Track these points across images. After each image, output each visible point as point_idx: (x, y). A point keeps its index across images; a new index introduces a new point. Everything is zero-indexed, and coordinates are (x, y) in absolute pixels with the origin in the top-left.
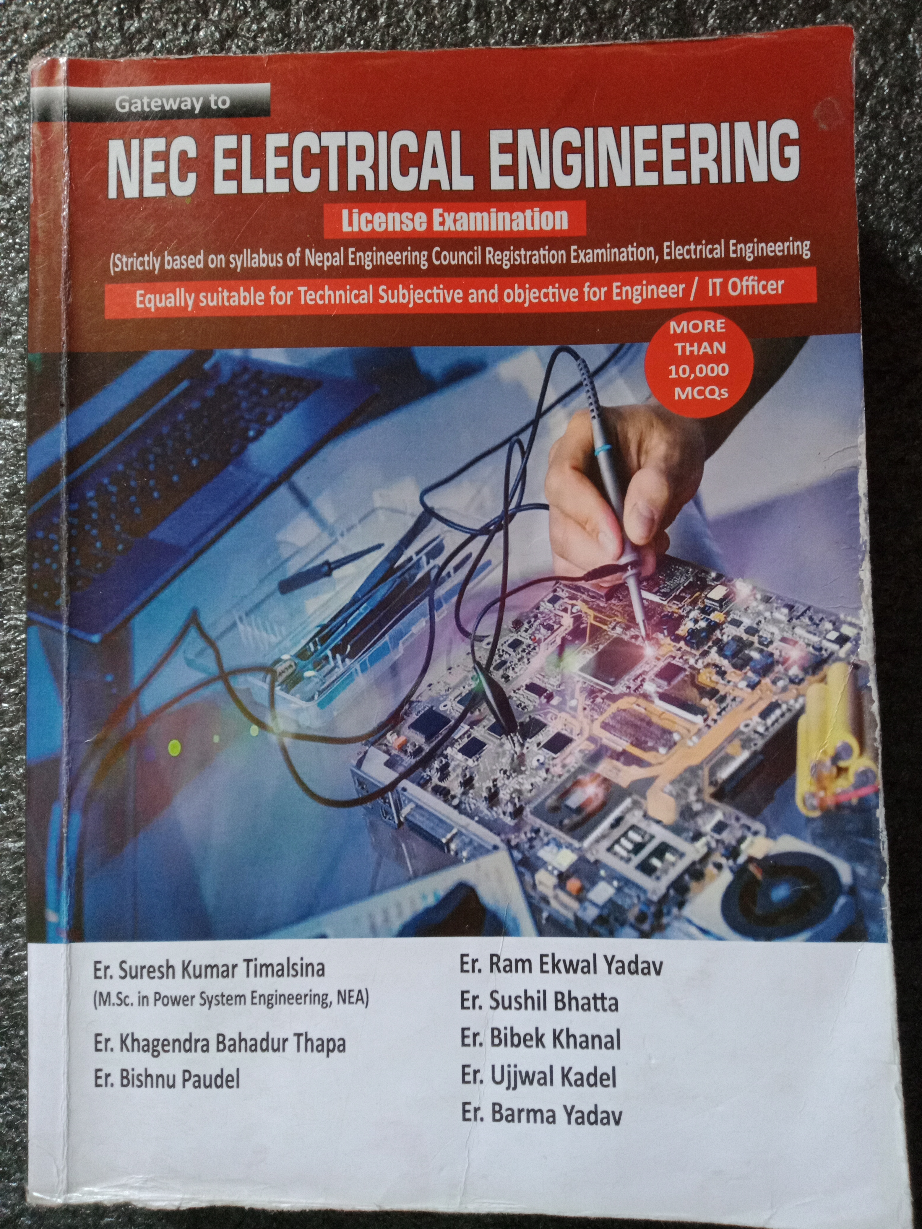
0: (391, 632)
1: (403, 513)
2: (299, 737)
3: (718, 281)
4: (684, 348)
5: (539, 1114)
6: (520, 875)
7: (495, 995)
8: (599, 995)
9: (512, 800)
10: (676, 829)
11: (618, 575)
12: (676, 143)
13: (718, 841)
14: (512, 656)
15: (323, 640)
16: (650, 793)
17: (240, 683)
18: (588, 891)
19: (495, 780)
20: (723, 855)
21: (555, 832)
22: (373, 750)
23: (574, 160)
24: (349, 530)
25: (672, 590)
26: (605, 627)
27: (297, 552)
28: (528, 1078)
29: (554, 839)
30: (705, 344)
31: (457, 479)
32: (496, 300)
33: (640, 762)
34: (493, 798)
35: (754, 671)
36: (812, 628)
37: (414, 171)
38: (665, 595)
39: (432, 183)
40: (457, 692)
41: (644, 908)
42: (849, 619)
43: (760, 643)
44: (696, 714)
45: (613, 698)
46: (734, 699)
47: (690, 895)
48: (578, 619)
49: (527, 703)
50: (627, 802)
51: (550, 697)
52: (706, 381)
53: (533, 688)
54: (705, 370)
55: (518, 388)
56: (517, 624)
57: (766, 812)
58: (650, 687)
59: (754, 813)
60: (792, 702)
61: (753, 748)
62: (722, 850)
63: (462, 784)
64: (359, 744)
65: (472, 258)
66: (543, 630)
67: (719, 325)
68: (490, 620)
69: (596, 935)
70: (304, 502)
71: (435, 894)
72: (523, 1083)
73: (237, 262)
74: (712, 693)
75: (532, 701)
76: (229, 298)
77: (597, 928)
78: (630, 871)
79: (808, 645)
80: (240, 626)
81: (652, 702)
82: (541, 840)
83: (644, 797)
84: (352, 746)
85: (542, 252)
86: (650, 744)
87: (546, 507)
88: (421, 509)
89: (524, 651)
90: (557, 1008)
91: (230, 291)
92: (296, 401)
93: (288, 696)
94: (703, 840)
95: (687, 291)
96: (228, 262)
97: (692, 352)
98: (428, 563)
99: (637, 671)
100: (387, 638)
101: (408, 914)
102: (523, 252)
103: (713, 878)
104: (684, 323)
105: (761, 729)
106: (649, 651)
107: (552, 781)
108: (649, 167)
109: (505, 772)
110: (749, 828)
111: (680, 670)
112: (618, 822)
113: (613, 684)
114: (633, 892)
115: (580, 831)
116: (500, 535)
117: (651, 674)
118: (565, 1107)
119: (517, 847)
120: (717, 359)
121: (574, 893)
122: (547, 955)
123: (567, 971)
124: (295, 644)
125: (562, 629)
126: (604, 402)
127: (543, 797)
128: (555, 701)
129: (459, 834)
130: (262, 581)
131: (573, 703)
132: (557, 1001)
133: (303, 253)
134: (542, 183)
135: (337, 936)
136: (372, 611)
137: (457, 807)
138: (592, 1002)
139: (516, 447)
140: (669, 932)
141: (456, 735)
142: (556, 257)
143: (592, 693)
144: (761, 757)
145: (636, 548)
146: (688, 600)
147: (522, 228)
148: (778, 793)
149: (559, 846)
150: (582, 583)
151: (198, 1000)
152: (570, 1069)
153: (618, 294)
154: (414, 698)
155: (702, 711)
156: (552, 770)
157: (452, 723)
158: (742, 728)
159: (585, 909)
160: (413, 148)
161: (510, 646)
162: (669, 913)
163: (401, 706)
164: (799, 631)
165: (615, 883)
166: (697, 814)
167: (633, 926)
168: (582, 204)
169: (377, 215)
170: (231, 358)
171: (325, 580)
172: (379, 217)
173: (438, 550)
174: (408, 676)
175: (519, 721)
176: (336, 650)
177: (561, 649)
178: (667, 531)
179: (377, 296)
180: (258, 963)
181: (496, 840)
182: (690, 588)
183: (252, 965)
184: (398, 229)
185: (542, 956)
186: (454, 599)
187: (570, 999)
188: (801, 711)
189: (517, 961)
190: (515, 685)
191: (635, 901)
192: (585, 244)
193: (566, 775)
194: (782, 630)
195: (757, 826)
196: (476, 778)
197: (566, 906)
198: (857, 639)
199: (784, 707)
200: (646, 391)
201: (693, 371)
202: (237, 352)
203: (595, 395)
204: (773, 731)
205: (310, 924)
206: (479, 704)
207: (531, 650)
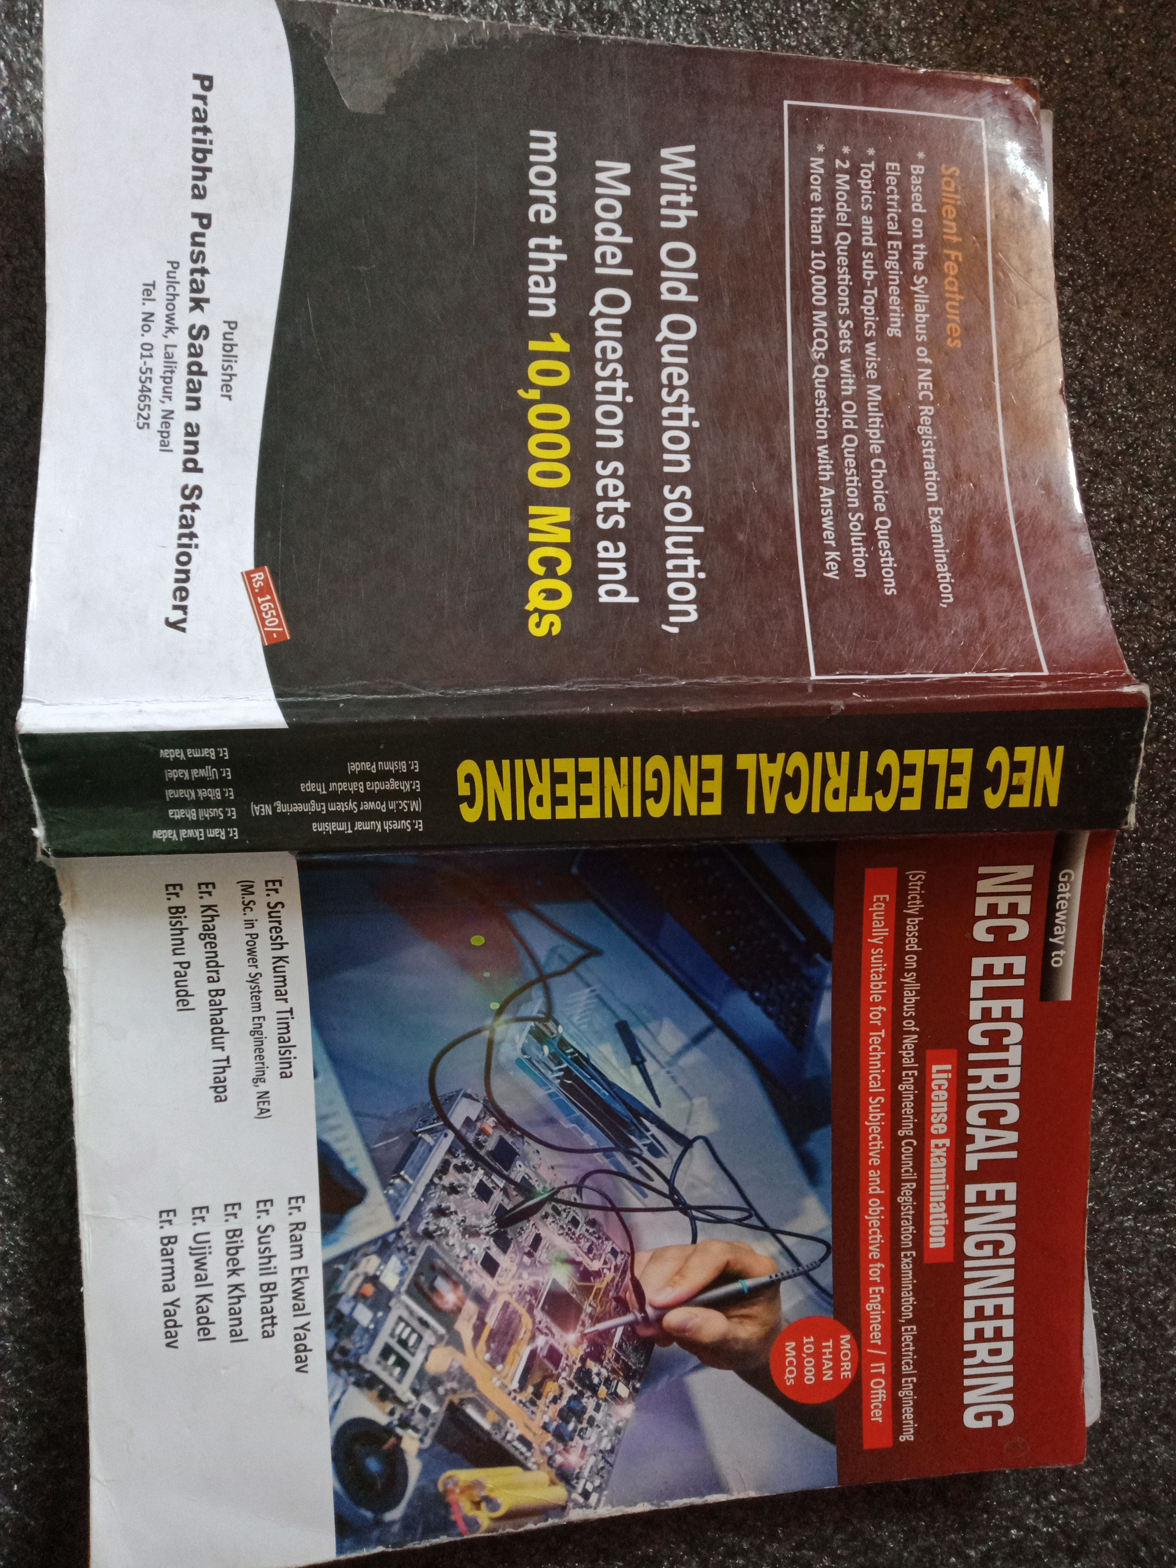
0: (584, 1117)
1: (688, 1122)
2: (490, 1043)
3: (883, 1370)
4: (828, 1347)
5: (170, 1277)
6: (373, 1242)
7: (270, 1229)
8: (275, 1321)
9: (439, 1228)
10: (421, 1374)
11: (637, 1305)
12: (998, 1331)
13: (413, 1410)
14: (565, 1220)
15: (576, 1060)
16: (450, 1349)
17: (537, 993)
18: (364, 1303)
19: (456, 1213)
20: (401, 1415)
21: (413, 1269)
22: (479, 1107)
23: (988, 1250)
24: (673, 1078)
25: (624, 1352)
26: (591, 1297)
27: (652, 1035)
28: (200, 1264)
29: (406, 1269)
30: (831, 1364)
31: (717, 1166)
32: (871, 1192)
33: (476, 1338)
34: (440, 1212)
35: (558, 1427)
36: (595, 1470)
37: (983, 1122)
38: (620, 1346)
39: (973, 1136)
40: (532, 1175)
41: (352, 1353)
42: (603, 1499)
43: (581, 1430)
44: (520, 1382)
45: (530, 1309)
46: (533, 1413)
47: (366, 1391)
48: (598, 1274)
49: (524, 1236)
50: (441, 1330)
51: (530, 1255)
52: (800, 1367)
53: (538, 1239)
54: (809, 1365)
55: (796, 1213)
56: (592, 1223)
57: (440, 1448)
58: (541, 1341)
59: (440, 1437)
60: (533, 1460)
61: (493, 1432)
62: (406, 1414)
63: (452, 1185)
64: (485, 1094)
65: (907, 1171)
66: (588, 1244)
67: (846, 1374)
68: (597, 1200)
69: (327, 1313)
70: (696, 1040)
71: (356, 1168)
72: (197, 1261)
73: (909, 979)
74: (538, 1394)
75: (527, 1239)
76: (878, 973)
77: (332, 1315)
78: (384, 1338)
79: (581, 1468)
80: (587, 991)
81: (529, 1344)
82: (406, 1257)
83: (448, 1344)
84: (483, 1088)
85: (911, 1228)
86: (492, 1345)
87: (694, 1241)
88: (691, 1137)
89: (570, 1229)
90: (262, 1285)
91: (883, 973)
92: (785, 1030)
93: (526, 1033)
94: (413, 1398)
95: (875, 1347)
96: (909, 971)
97: (825, 1354)
98: (645, 1145)
99: (555, 1329)
100: (578, 1113)
101: (337, 1147)
102: (911, 1212)
103: (383, 1410)
104: (849, 1346)
105: (509, 1437)
106: (572, 1337)
107: (457, 1263)
108: (980, 1311)
109: (463, 1221)
110: (426, 1434)
111: (557, 1365)
112: (424, 1323)
113: (543, 1308)
114: (365, 1342)
115: (415, 1290)
116: (669, 1203)
117: (552, 1341)
118: (178, 1300)
119: (399, 1237)
120: (819, 1374)
121: (362, 1291)
122: (307, 1272)
123: (294, 1291)
124: (571, 1036)
125: (589, 1261)
126: (784, 1286)
127: (443, 1256)
128: (526, 1260)
129: (408, 1186)
130: (627, 1007)
131: (525, 1275)
132: (269, 1284)
133: (915, 1033)
134: (969, 1226)
135: (317, 1087)
136: (602, 1100)
137: (432, 1181)
138: (269, 1315)
139: (746, 1214)
140: (334, 1376)
141: (494, 1177)
142: (907, 1239)
143: (534, 1291)
144: (486, 1439)
145: (659, 1319)
146: (616, 1366)
147: (932, 1210)
148: (455, 1455)
149: (402, 1274)
150: (629, 1275)
151: (254, 971)
152: (211, 1301)
153: (874, 1292)
154: (526, 1139)
155: (522, 1387)
156: (467, 1262)
157: (506, 1173)
158: (509, 1422)
159: (348, 1301)
160: (1003, 1121)
161: (574, 1218)
162: (350, 1374)
163: (519, 1128)
164: (592, 1460)
165: (372, 1326)
166: (435, 1391)
167: (336, 1345)
168: (949, 1258)
169: (946, 1094)
170: (824, 975)
171: (629, 1060)
172: (944, 1095)
173: (655, 1151)
174: (547, 1133)
175: (509, 1230)
176: (568, 1072)
177: (572, 1262)
178: (675, 1344)
179: (875, 1095)
180: (289, 1020)
181: (404, 1217)
182: (626, 1367)
183: (288, 1015)
184: (933, 1110)
185: (306, 1268)
186: (613, 1169)
187: (271, 1296)
188: (526, 1468)
189: (301, 1246)
190: (540, 1224)
191: (358, 1345)
192: (917, 1263)
193: (462, 1275)
194: (593, 1445)
195: (428, 1441)
196: (458, 1197)
197: (350, 1285)
198: (587, 1506)
199: (528, 1454)
200: (793, 1319)
201: (809, 1355)
202: (829, 981)
203: (790, 1277)
204: (508, 1447)
205: (326, 1064)
206: (522, 1194)
207: (570, 1235)
